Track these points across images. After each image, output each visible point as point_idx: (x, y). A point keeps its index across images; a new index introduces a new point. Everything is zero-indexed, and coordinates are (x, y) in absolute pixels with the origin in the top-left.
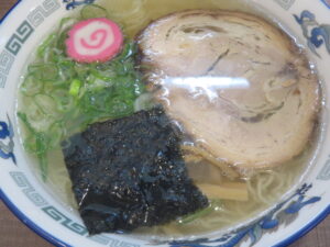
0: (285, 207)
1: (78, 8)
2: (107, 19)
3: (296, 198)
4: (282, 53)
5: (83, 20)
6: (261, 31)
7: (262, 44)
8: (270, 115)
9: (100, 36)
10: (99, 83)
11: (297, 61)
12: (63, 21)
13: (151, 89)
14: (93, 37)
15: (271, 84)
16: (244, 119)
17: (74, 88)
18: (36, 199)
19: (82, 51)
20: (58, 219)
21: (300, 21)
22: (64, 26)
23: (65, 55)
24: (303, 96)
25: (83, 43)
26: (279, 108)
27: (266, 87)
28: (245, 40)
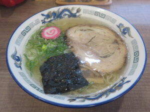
0: (117, 85)
1: (46, 23)
2: (55, 27)
3: (121, 82)
4: (114, 37)
5: (48, 27)
6: (106, 31)
7: (106, 34)
8: (109, 56)
9: (53, 32)
10: (52, 45)
11: (118, 39)
12: (41, 27)
14: (51, 32)
15: (110, 46)
16: (101, 57)
17: (44, 47)
18: (28, 81)
20: (35, 88)
21: (118, 27)
22: (41, 29)
23: (42, 37)
24: (121, 50)
25: (47, 33)
26: (113, 54)
27: (108, 48)
28: (101, 33)
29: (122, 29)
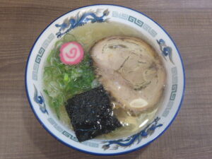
0: (150, 126)
3: (154, 123)
4: (151, 58)
7: (143, 53)
8: (145, 87)
9: (74, 51)
11: (157, 62)
12: (57, 43)
13: (97, 76)
14: (71, 52)
15: (146, 73)
16: (135, 89)
17: (66, 77)
18: (58, 129)
19: (67, 60)
20: (68, 136)
22: (58, 45)
24: (159, 78)
25: (67, 55)
26: (149, 84)
27: (144, 74)
28: (136, 52)
29: (163, 47)
